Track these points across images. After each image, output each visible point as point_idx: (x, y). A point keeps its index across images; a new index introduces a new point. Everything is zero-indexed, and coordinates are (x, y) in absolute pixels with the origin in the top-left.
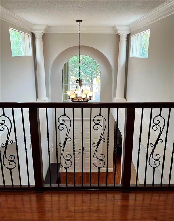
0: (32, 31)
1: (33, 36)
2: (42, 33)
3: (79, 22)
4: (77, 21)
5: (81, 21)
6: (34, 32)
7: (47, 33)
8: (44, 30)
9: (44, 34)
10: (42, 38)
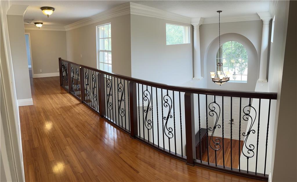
0: (191, 24)
1: (192, 27)
2: (198, 24)
3: (219, 13)
4: (218, 12)
5: (221, 11)
6: (192, 24)
7: (203, 24)
8: (200, 22)
9: (201, 25)
10: (199, 28)
